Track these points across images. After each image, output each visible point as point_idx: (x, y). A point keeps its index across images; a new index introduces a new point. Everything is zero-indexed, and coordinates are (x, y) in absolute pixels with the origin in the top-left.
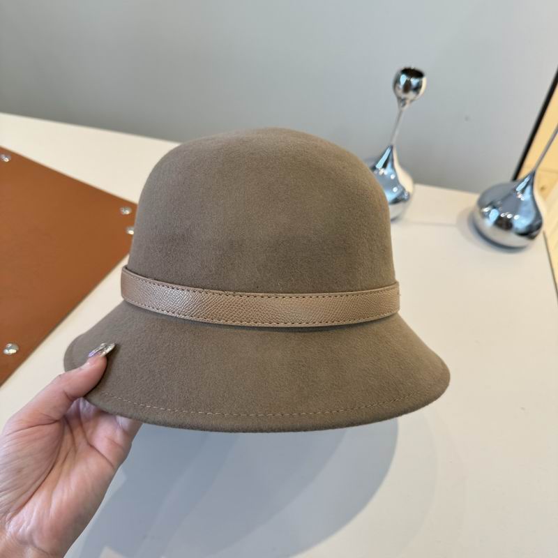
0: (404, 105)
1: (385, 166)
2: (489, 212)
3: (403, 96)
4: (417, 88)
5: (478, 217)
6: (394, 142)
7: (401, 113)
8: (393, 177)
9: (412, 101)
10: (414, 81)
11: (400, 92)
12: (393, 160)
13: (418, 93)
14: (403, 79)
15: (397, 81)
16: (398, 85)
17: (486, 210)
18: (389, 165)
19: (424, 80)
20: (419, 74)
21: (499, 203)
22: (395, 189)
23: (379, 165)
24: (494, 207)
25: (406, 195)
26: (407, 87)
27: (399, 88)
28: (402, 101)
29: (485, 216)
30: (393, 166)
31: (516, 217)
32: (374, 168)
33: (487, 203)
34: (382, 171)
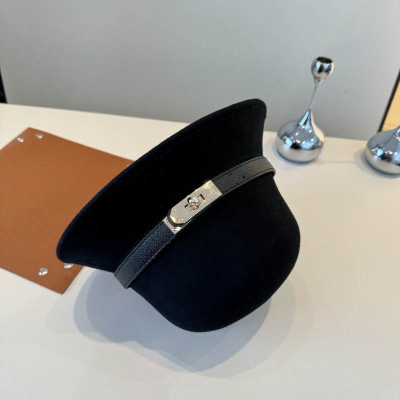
0: (319, 81)
1: (305, 124)
2: (377, 151)
3: (318, 75)
4: (328, 70)
5: (369, 155)
6: (311, 108)
7: (316, 87)
8: (310, 131)
9: (325, 79)
10: (326, 66)
11: (316, 73)
12: (310, 120)
13: (328, 73)
14: (319, 64)
15: (314, 66)
16: (314, 69)
17: (374, 150)
18: (308, 123)
19: (333, 64)
20: (329, 61)
21: (382, 145)
22: (312, 140)
23: (302, 123)
24: (380, 148)
25: (320, 143)
26: (321, 70)
27: (316, 70)
28: (317, 79)
29: (374, 154)
30: (310, 124)
31: (396, 153)
32: (298, 125)
33: (374, 146)
34: (303, 127)
